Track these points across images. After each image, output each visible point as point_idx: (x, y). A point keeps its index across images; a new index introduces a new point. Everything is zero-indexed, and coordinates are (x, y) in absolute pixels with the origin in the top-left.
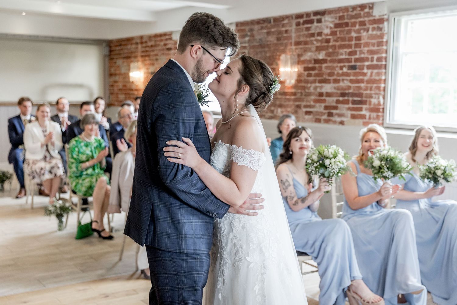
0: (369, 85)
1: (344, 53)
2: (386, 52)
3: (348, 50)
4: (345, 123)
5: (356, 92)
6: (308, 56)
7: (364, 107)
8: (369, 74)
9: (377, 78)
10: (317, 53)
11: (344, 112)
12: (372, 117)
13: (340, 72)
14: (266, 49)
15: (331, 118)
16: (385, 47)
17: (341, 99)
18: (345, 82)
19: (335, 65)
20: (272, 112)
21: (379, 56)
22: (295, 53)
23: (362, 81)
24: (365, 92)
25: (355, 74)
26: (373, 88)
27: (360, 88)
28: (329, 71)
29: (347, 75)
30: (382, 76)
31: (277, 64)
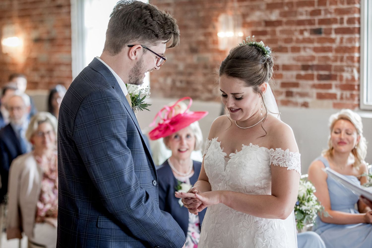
0: (339, 55)
1: (304, 13)
2: (359, 11)
3: (310, 9)
4: (310, 105)
5: (322, 63)
6: (256, 16)
7: (334, 83)
8: (338, 40)
9: (349, 45)
10: (268, 12)
11: (308, 90)
12: (344, 96)
13: (300, 37)
14: (199, 7)
15: (291, 99)
16: (357, 6)
17: (303, 73)
18: (308, 50)
19: (293, 28)
20: (210, 91)
21: (350, 16)
22: (239, 13)
23: (329, 50)
24: (334, 64)
25: (320, 41)
26: (345, 58)
27: (327, 58)
28: (285, 36)
29: (310, 41)
30: (355, 42)
31: (214, 27)
